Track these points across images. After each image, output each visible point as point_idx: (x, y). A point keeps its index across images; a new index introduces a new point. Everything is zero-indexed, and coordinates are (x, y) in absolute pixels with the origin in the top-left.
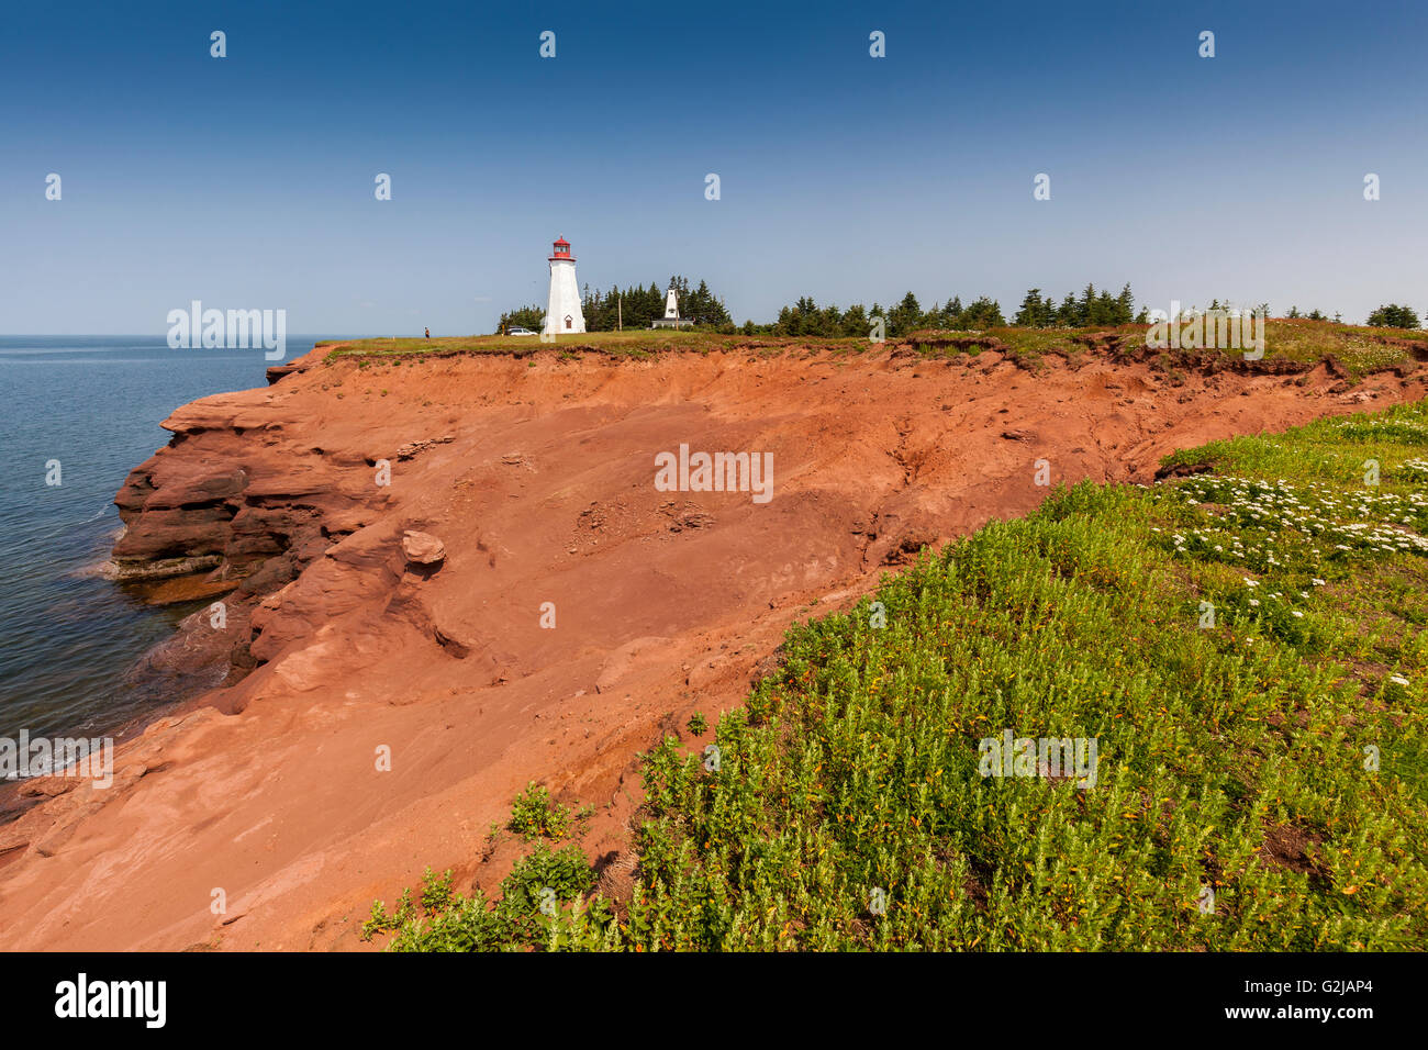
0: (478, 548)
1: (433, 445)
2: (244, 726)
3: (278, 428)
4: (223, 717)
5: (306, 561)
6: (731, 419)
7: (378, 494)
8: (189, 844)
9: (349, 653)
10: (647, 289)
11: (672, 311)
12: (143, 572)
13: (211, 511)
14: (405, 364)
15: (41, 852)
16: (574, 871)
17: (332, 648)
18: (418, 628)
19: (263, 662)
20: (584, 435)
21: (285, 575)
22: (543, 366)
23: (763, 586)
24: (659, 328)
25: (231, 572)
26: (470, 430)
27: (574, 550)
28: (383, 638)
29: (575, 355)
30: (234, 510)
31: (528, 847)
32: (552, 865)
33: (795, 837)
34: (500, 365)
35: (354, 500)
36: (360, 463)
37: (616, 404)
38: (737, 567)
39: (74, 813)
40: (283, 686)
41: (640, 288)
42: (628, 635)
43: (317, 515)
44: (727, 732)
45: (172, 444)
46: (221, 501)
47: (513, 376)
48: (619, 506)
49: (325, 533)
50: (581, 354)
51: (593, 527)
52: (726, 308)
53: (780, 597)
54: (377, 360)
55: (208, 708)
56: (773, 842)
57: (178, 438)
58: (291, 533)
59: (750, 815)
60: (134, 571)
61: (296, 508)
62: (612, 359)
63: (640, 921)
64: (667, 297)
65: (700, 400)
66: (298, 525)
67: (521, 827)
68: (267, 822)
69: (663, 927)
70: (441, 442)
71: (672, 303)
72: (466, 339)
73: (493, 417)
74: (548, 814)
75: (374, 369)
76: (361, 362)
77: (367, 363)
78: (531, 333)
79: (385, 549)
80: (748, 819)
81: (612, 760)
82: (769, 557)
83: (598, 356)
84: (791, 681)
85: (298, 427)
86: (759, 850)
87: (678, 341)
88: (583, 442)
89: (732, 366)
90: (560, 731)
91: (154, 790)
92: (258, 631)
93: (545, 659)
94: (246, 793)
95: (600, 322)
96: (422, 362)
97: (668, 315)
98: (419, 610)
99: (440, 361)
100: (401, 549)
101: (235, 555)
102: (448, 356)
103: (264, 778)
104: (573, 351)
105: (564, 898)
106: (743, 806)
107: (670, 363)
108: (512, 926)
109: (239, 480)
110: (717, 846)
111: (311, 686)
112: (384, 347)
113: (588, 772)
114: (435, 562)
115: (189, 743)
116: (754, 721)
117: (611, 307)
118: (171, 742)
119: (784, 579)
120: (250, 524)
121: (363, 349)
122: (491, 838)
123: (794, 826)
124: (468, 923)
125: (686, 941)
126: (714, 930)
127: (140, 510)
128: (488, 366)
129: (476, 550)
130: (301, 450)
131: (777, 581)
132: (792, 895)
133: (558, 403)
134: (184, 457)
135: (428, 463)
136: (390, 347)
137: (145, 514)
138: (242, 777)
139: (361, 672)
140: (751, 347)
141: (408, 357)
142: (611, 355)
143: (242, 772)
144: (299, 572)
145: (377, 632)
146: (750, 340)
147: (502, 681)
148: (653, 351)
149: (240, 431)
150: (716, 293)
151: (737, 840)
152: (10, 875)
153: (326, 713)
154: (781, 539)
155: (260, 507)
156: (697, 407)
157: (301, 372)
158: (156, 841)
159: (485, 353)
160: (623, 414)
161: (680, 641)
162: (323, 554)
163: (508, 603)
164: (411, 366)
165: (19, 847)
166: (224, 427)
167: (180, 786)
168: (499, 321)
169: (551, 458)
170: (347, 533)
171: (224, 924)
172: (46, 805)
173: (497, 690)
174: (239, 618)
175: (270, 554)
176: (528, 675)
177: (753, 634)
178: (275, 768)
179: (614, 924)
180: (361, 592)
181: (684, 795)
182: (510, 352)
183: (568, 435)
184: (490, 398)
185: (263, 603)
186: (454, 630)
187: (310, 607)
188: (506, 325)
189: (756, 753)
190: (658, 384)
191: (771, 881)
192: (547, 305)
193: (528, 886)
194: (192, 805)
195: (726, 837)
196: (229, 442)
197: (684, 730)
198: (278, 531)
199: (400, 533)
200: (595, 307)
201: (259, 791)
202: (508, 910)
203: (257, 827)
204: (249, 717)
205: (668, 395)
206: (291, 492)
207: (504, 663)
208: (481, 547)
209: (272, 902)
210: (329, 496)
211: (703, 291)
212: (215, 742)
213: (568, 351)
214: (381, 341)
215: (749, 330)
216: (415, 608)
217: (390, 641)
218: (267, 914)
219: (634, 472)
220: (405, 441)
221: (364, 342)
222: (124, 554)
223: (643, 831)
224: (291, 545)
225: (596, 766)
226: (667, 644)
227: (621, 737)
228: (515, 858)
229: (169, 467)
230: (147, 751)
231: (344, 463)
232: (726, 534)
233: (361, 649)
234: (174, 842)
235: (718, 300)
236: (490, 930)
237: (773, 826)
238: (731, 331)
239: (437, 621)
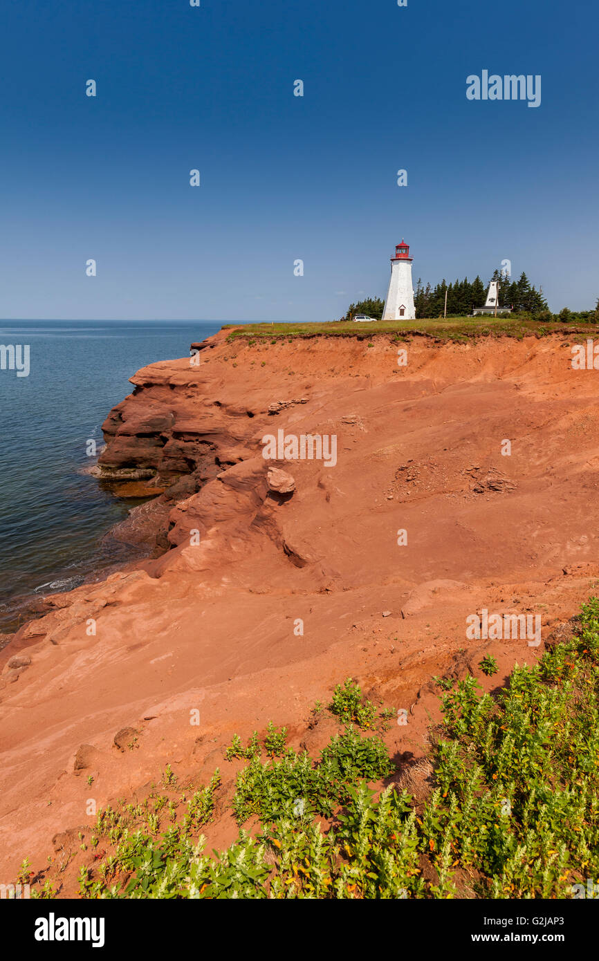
0: (318, 486)
1: (293, 405)
2: (161, 587)
3: (195, 386)
4: (149, 578)
5: (204, 480)
6: (540, 397)
7: (253, 437)
8: (125, 657)
9: (226, 550)
10: (471, 282)
11: (492, 300)
12: (113, 475)
13: (152, 440)
14: (279, 343)
15: (52, 641)
16: (377, 758)
17: (216, 544)
18: (272, 540)
19: (174, 546)
20: (407, 405)
21: (191, 488)
22: (379, 347)
23: (557, 551)
24: (479, 315)
25: (160, 482)
26: (321, 395)
27: (391, 497)
28: (249, 542)
29: (405, 338)
30: (165, 440)
31: (342, 727)
32: (361, 748)
33: (579, 795)
34: (347, 345)
35: (238, 441)
36: (243, 414)
37: (436, 380)
38: (532, 531)
39: (69, 621)
40: (185, 565)
41: (466, 280)
42: (429, 574)
43: (214, 449)
44: (520, 683)
45: (135, 393)
46: (158, 433)
47: (355, 354)
48: (431, 466)
49: (218, 462)
50: (411, 338)
51: (408, 481)
52: (543, 297)
53: (575, 565)
54: (260, 339)
55: (142, 571)
56: (558, 794)
57: (138, 389)
58: (197, 460)
59: (537, 762)
60: (108, 474)
61: (202, 442)
62: (436, 342)
63: (435, 821)
64: (488, 288)
65: (511, 379)
66: (202, 455)
67: (339, 711)
68: (169, 655)
69: (452, 833)
70: (298, 403)
71: (493, 292)
72: (323, 324)
73: (337, 386)
74: (359, 706)
75: (258, 345)
76: (250, 341)
77: (254, 342)
78: (372, 319)
79: (255, 478)
80: (535, 766)
81: (412, 676)
82: (566, 526)
83: (424, 339)
84: (585, 651)
85: (207, 386)
86: (544, 795)
87: (496, 327)
88: (405, 410)
89: (544, 350)
90: (371, 643)
91: (110, 618)
92: (173, 524)
93: (361, 580)
94: (159, 633)
95: (428, 310)
96: (290, 342)
97: (488, 304)
98: (274, 526)
99: (303, 341)
100: (265, 480)
101: (163, 471)
102: (309, 338)
103: (169, 625)
104: (404, 335)
105: (368, 777)
106: (531, 754)
107: (487, 346)
108: (328, 786)
109: (170, 420)
110: (504, 781)
111: (201, 568)
112: (265, 330)
113: (392, 681)
114: (288, 493)
115: (130, 591)
116: (546, 679)
117: (438, 297)
118: (120, 588)
119: (579, 548)
120: (174, 451)
121: (252, 332)
122: (314, 712)
123: (579, 784)
124: (299, 773)
125: (472, 852)
126: (498, 852)
127: (114, 435)
128: (337, 346)
129: (316, 487)
130: (208, 402)
131: (572, 549)
132: (573, 847)
133: (388, 377)
134: (140, 402)
135: (288, 417)
136: (270, 329)
137: (117, 438)
138: (157, 621)
139: (233, 564)
140: (566, 333)
141: (282, 338)
142: (436, 339)
143: (157, 618)
144: (200, 487)
145: (245, 538)
146: (565, 326)
147: (327, 590)
148: (472, 335)
149: (173, 387)
150: (534, 283)
151: (522, 780)
152: (37, 650)
153: (209, 589)
154: (580, 511)
155: (180, 440)
156: (506, 386)
157: (212, 347)
158: (109, 650)
159: (336, 336)
160: (441, 388)
161: (475, 587)
162: (215, 477)
163: (336, 531)
164: (283, 345)
165: (42, 635)
166: (164, 384)
167: (124, 618)
168: (348, 310)
169: (379, 421)
170: (232, 463)
171: (145, 719)
172: (57, 613)
173: (324, 597)
174: (163, 514)
175: (184, 473)
176: (347, 590)
177: (546, 595)
178: (177, 620)
179: (412, 816)
180: (237, 507)
181: (477, 729)
182: (354, 335)
183: (394, 403)
184: (336, 371)
185: (178, 506)
186: (297, 546)
187: (205, 513)
188: (353, 312)
189: (547, 709)
190: (474, 364)
191: (553, 827)
192: (386, 295)
193: (341, 759)
194: (129, 632)
195: (512, 775)
196: (165, 393)
197: (476, 668)
198: (189, 457)
199: (266, 468)
200: (425, 298)
201: (165, 633)
202: (327, 773)
203: (163, 657)
204: (165, 581)
205: (482, 374)
206: (199, 431)
207: (330, 577)
208: (321, 486)
209: (173, 713)
210: (222, 436)
211: (523, 282)
212: (144, 594)
213: (401, 335)
214: (264, 325)
215: (565, 317)
216: (271, 524)
217: (253, 546)
218: (169, 721)
219: (445, 439)
220: (274, 400)
221: (254, 326)
222: (104, 462)
223: (440, 748)
224: (196, 468)
225: (398, 678)
226: (463, 588)
227: (420, 659)
228: (331, 734)
229: (132, 408)
230: (108, 592)
231: (233, 413)
232: (526, 501)
233: (234, 548)
234: (118, 654)
235: (537, 290)
236: (313, 784)
237: (559, 778)
238: (547, 318)
239: (286, 537)
